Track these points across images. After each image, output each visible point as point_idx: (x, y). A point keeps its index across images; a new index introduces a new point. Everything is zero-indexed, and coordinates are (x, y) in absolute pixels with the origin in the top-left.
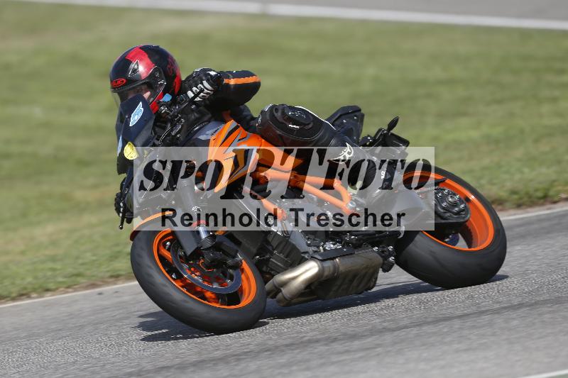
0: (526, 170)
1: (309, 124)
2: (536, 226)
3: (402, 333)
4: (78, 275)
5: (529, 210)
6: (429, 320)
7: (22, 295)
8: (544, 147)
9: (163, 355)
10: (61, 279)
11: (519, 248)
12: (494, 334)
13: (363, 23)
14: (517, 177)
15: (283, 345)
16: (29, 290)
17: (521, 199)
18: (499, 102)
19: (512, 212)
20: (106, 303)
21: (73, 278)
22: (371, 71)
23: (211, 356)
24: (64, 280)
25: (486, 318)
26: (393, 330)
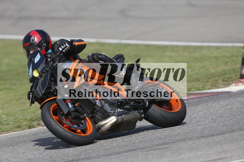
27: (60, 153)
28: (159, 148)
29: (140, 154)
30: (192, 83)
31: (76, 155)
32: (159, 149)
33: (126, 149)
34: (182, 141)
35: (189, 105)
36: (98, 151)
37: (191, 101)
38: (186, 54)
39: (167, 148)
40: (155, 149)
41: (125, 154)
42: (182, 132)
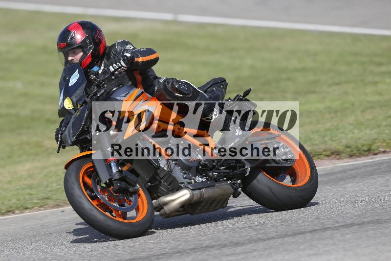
0: (356, 131)
1: (189, 94)
2: (363, 170)
3: (271, 242)
4: (47, 198)
5: (358, 159)
6: (289, 234)
7: (10, 211)
8: (368, 116)
9: (106, 255)
10: (35, 201)
11: (350, 185)
12: (334, 244)
13: (244, 27)
14: (350, 136)
15: (189, 249)
16: (14, 208)
17: (352, 151)
18: (338, 84)
19: (346, 160)
20: (67, 218)
21: (44, 200)
22: (249, 61)
23: (139, 255)
24: (38, 201)
25: (328, 233)
26: (264, 240)
31: (358, 216)
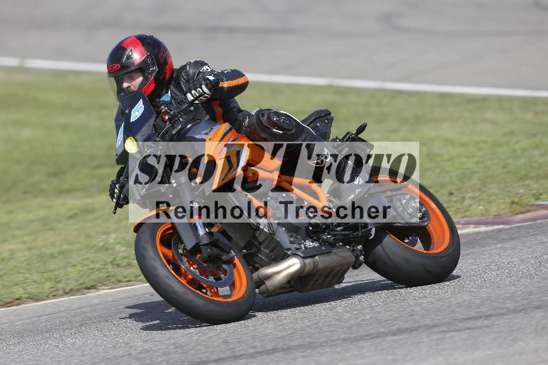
1: (291, 130)
27: (246, 334)
28: (467, 326)
29: (426, 340)
30: (543, 181)
31: (283, 338)
32: (469, 329)
33: (393, 328)
34: (520, 311)
35: (534, 231)
36: (331, 329)
37: (541, 223)
38: (530, 116)
39: (487, 327)
40: (458, 328)
41: (390, 338)
42: (520, 292)
